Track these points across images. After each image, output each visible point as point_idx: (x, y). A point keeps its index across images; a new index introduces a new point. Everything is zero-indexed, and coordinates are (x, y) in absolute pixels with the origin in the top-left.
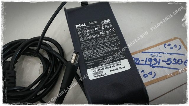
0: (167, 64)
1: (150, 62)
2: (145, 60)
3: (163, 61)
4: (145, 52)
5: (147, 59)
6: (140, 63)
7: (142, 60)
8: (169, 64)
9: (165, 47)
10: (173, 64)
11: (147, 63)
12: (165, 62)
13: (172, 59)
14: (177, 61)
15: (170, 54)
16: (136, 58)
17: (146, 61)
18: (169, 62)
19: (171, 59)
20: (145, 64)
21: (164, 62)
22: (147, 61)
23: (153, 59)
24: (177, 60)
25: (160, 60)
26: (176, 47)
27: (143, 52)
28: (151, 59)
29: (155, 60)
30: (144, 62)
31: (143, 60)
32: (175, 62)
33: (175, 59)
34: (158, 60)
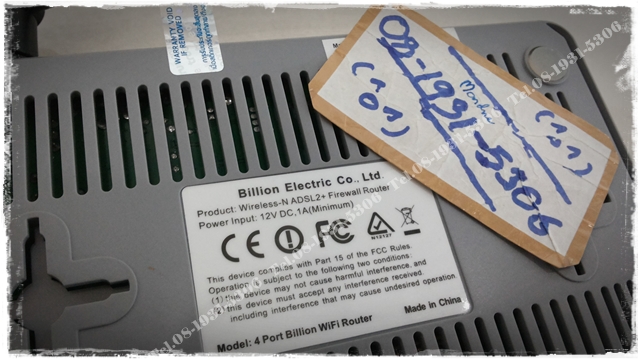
0: (478, 154)
1: (436, 92)
2: (429, 70)
3: (477, 135)
4: (459, 58)
5: (439, 74)
6: (404, 60)
7: (419, 62)
8: (484, 162)
9: (541, 118)
10: (498, 176)
11: (422, 83)
12: (483, 145)
13: (515, 165)
14: (519, 184)
15: (527, 147)
16: (412, 39)
17: (426, 77)
18: (492, 159)
19: (510, 160)
20: (415, 81)
21: (476, 142)
22: (433, 80)
23: (459, 94)
24: (525, 184)
25: (472, 121)
26: (571, 156)
27: (452, 50)
28: (450, 91)
29: (460, 106)
30: (416, 71)
31: (423, 66)
32: (511, 178)
33: (520, 175)
34: (466, 116)
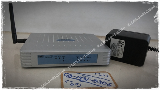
1: (80, 78)
7: (74, 76)
10: (98, 83)
12: (92, 80)
14: (102, 82)
16: (70, 75)
18: (95, 81)
19: (98, 80)
20: (76, 79)
22: (78, 77)
23: (83, 77)
25: (88, 79)
29: (85, 78)
